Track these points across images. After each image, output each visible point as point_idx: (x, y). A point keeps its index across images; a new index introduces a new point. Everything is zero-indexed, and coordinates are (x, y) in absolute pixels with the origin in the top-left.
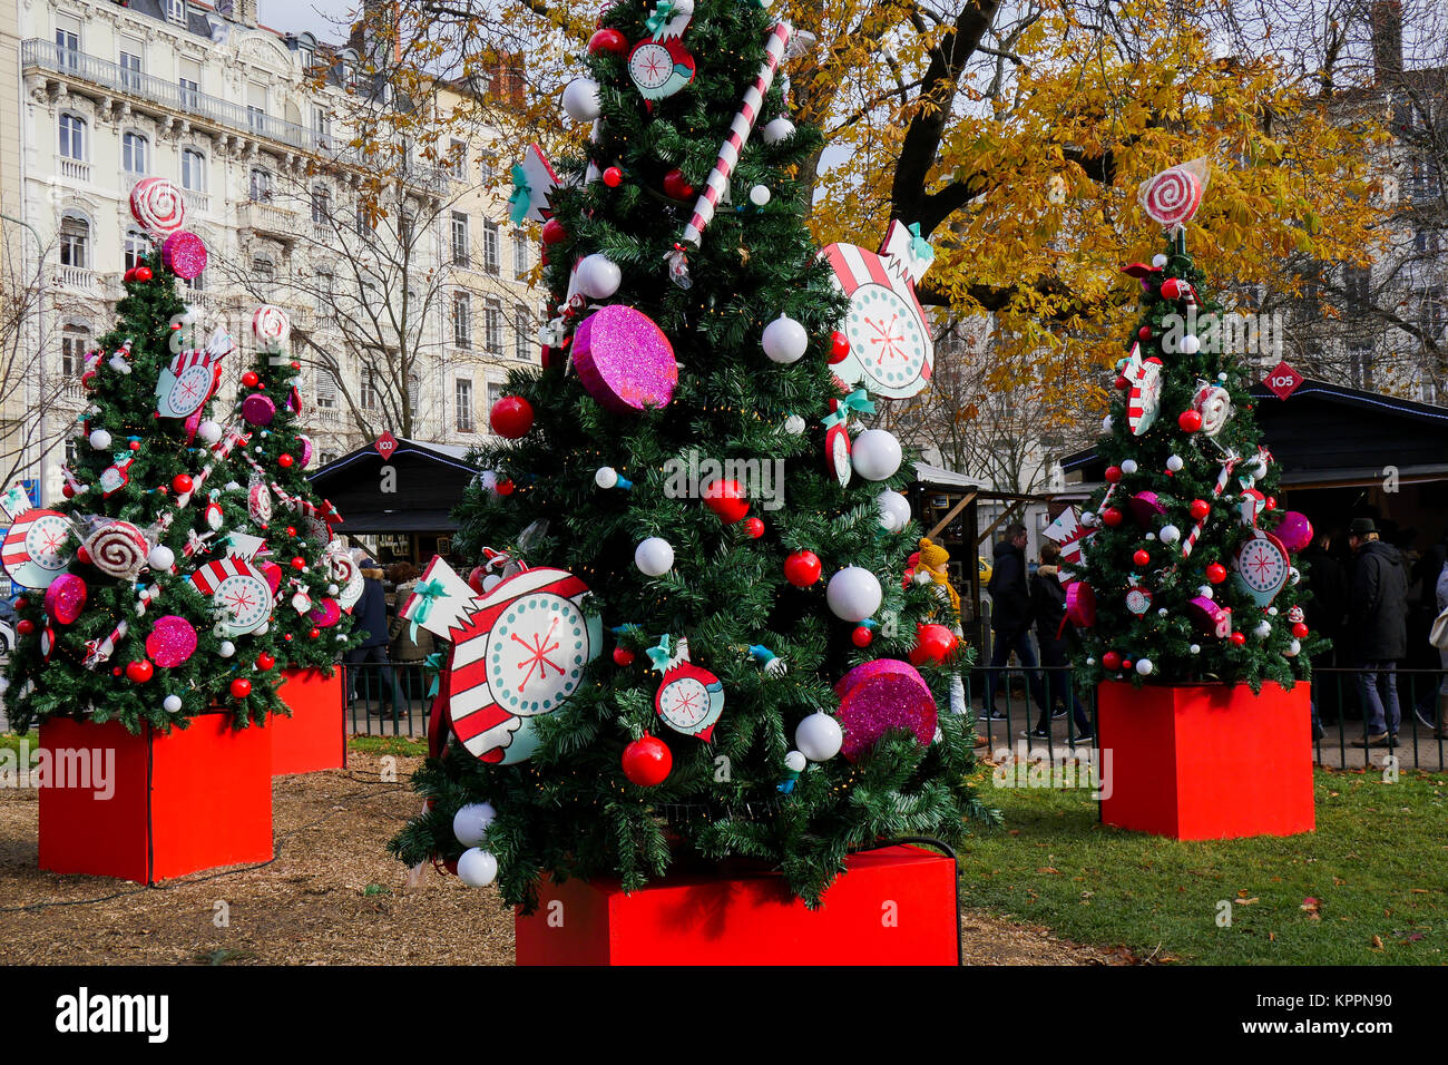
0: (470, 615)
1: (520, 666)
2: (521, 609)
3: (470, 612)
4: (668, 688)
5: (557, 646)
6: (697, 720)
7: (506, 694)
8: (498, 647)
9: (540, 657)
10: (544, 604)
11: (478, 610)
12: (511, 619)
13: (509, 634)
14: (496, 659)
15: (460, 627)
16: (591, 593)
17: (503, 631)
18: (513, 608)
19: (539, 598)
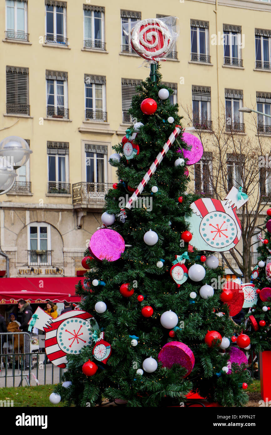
0: (50, 324)
1: (69, 339)
2: (68, 322)
3: (50, 323)
4: (96, 347)
5: (82, 334)
6: (102, 357)
7: (65, 348)
8: (61, 333)
9: (76, 336)
10: (76, 321)
11: (53, 323)
12: (65, 325)
13: (64, 330)
14: (60, 337)
15: (47, 327)
16: (93, 318)
17: (62, 329)
18: (65, 322)
19: (74, 319)
